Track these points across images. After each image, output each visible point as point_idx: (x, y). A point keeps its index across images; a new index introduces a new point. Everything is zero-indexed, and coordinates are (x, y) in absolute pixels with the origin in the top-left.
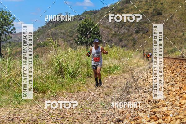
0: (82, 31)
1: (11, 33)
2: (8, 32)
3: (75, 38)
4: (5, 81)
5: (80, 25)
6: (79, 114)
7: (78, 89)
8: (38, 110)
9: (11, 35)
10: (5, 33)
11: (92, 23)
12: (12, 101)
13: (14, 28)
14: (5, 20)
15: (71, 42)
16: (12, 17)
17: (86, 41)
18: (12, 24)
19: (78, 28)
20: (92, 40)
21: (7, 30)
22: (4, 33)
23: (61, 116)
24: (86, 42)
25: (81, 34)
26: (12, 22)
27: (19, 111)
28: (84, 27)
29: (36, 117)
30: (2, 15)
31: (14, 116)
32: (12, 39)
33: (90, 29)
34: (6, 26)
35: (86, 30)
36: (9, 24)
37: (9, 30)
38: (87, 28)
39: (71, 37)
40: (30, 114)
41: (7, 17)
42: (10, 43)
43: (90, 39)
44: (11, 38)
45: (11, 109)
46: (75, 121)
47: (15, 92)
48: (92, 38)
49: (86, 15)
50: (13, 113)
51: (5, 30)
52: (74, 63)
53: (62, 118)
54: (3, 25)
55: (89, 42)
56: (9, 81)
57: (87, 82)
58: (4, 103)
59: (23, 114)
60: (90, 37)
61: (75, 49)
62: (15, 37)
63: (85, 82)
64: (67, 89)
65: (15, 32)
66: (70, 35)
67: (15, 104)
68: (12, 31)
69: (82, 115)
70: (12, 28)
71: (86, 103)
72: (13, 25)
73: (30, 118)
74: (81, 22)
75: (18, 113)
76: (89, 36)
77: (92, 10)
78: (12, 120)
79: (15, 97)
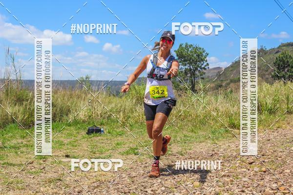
0: (279, 65)
1: (205, 69)
2: (201, 68)
3: (270, 72)
4: (202, 117)
5: (277, 58)
6: (281, 152)
7: (277, 125)
8: (237, 147)
9: (204, 71)
10: (199, 69)
11: (290, 56)
12: (209, 137)
13: (208, 64)
14: (198, 56)
15: (267, 76)
16: (205, 53)
17: (283, 75)
18: (205, 59)
19: (275, 61)
20: (290, 74)
21: (201, 66)
22: (197, 69)
23: (262, 153)
24: (284, 77)
25: (278, 68)
26: (205, 58)
27: (217, 147)
28: (282, 60)
29: (236, 153)
30: (196, 51)
31: (214, 152)
32: (206, 74)
33: (288, 62)
34: (200, 62)
35: (284, 63)
36: (202, 60)
37: (203, 66)
38: (284, 61)
39: (267, 71)
40: (229, 150)
41: (201, 53)
42: (203, 78)
43: (287, 73)
44: (204, 73)
45: (209, 145)
46: (277, 159)
47: (212, 128)
48: (290, 72)
49: (283, 48)
50: (212, 149)
51: (198, 66)
52: (271, 99)
53: (263, 155)
54: (196, 61)
55: (287, 76)
56: (205, 117)
57: (286, 119)
58: (202, 139)
59: (221, 150)
60: (288, 71)
61: (271, 84)
62: (209, 73)
63: (285, 118)
64: (265, 125)
65: (208, 68)
66: (265, 69)
67: (213, 140)
68: (206, 67)
69: (285, 153)
70: (205, 64)
71: (288, 141)
72: (206, 61)
73: (230, 154)
74: (277, 55)
75: (217, 149)
76: (286, 70)
77: (289, 42)
78: (212, 156)
79: (213, 133)
